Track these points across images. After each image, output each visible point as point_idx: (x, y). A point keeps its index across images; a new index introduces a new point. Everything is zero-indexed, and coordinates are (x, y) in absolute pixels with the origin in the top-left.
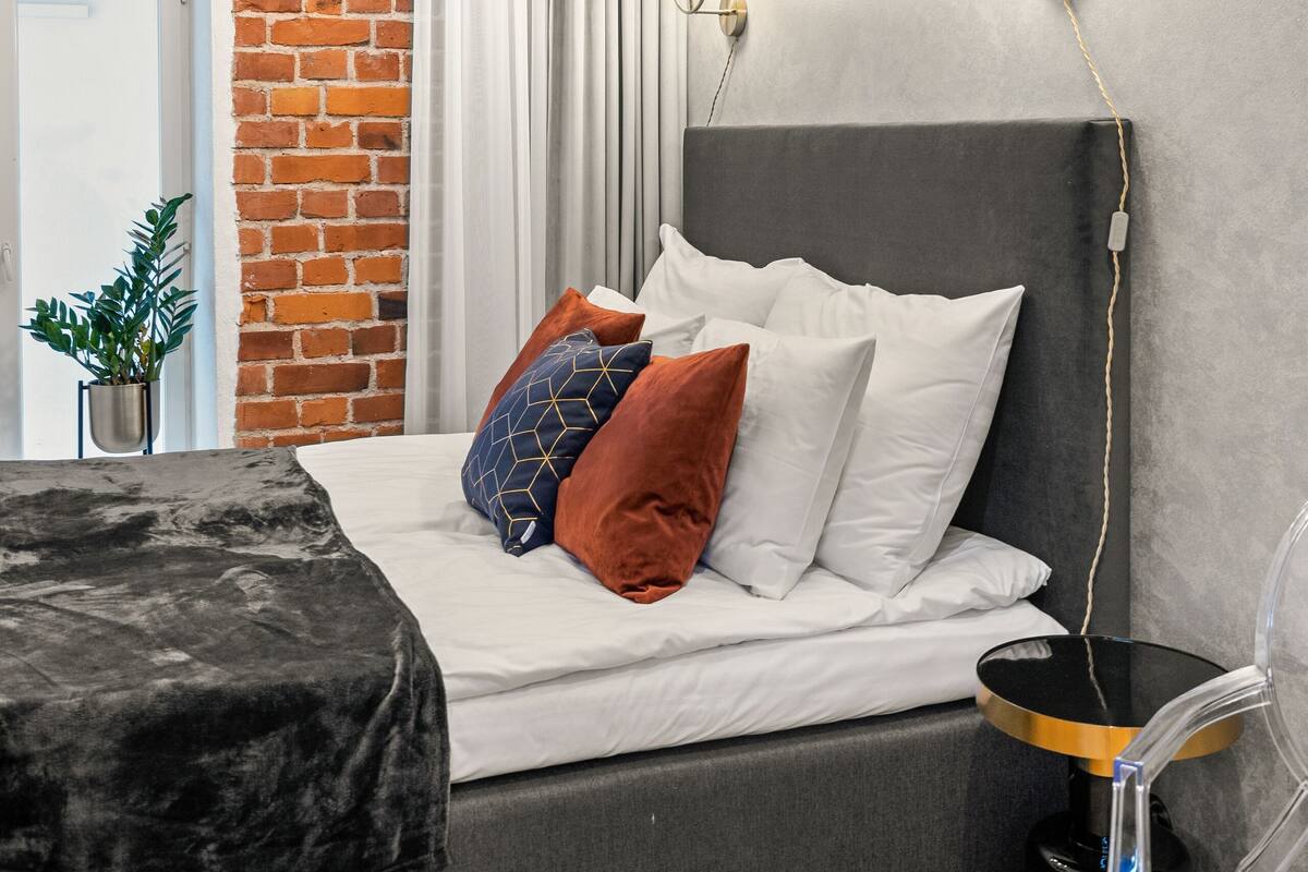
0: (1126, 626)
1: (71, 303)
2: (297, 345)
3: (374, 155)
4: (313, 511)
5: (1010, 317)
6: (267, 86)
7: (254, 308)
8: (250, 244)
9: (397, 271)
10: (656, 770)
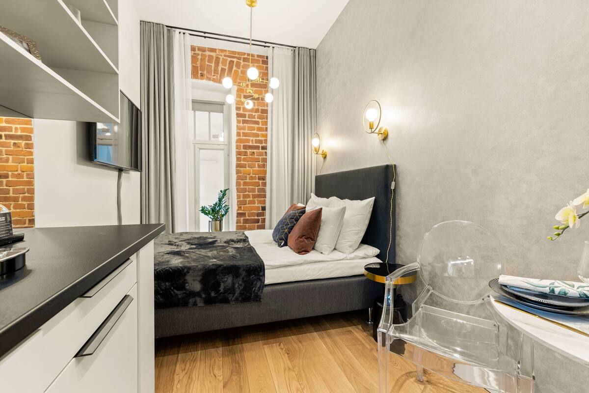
0: (395, 262)
1: (208, 207)
2: (247, 215)
3: (261, 181)
4: (245, 240)
5: (372, 203)
6: (242, 169)
7: (239, 208)
8: (239, 197)
9: (264, 202)
10: (302, 284)
